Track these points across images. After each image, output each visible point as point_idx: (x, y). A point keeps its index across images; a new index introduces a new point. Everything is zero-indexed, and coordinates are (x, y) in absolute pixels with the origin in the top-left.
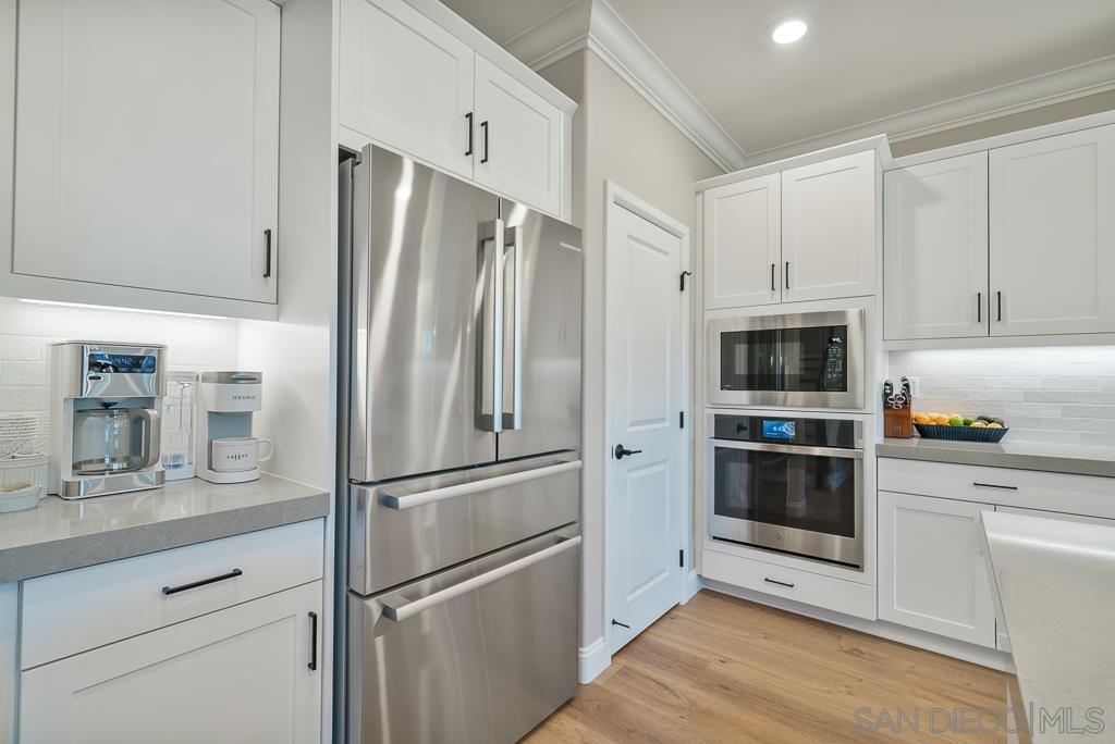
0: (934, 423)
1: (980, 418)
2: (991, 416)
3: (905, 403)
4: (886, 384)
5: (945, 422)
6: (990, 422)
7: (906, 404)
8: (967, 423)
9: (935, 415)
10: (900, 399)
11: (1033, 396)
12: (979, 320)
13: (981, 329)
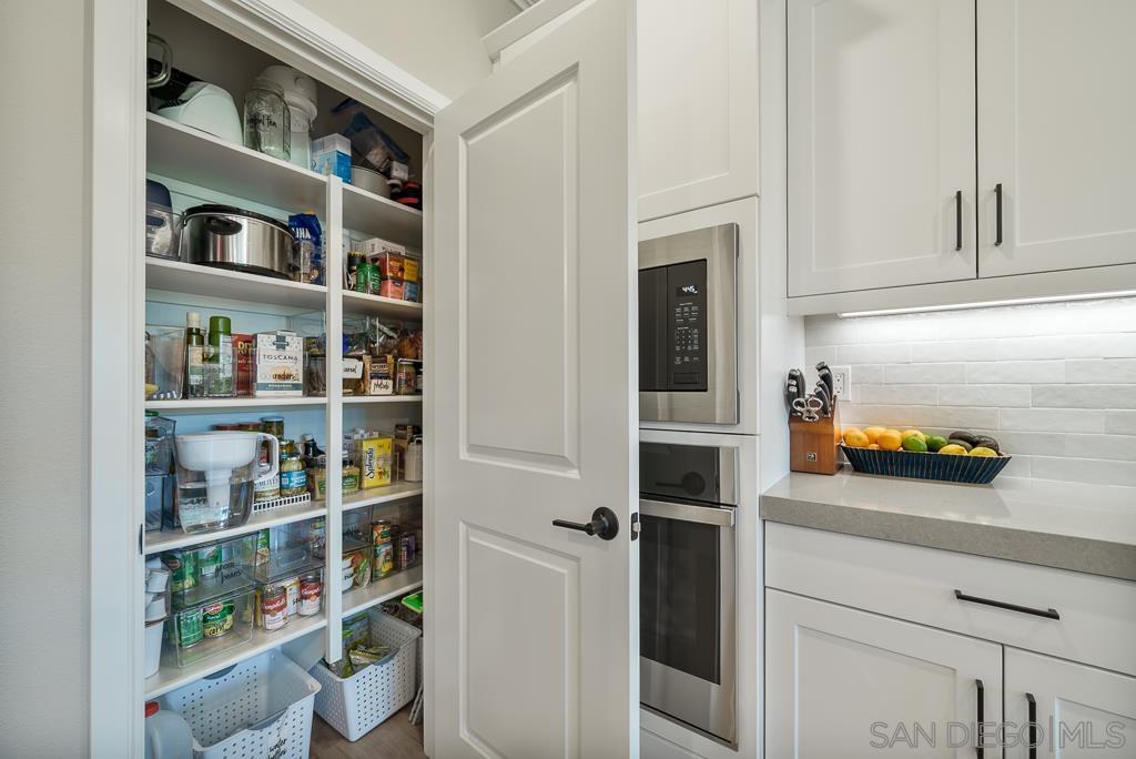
0: (874, 447)
1: (955, 437)
2: (974, 433)
3: (825, 410)
4: (792, 377)
5: (896, 445)
6: (974, 443)
7: (827, 413)
8: (933, 446)
9: (878, 431)
10: (814, 404)
11: (1050, 395)
12: (959, 246)
13: (962, 265)
